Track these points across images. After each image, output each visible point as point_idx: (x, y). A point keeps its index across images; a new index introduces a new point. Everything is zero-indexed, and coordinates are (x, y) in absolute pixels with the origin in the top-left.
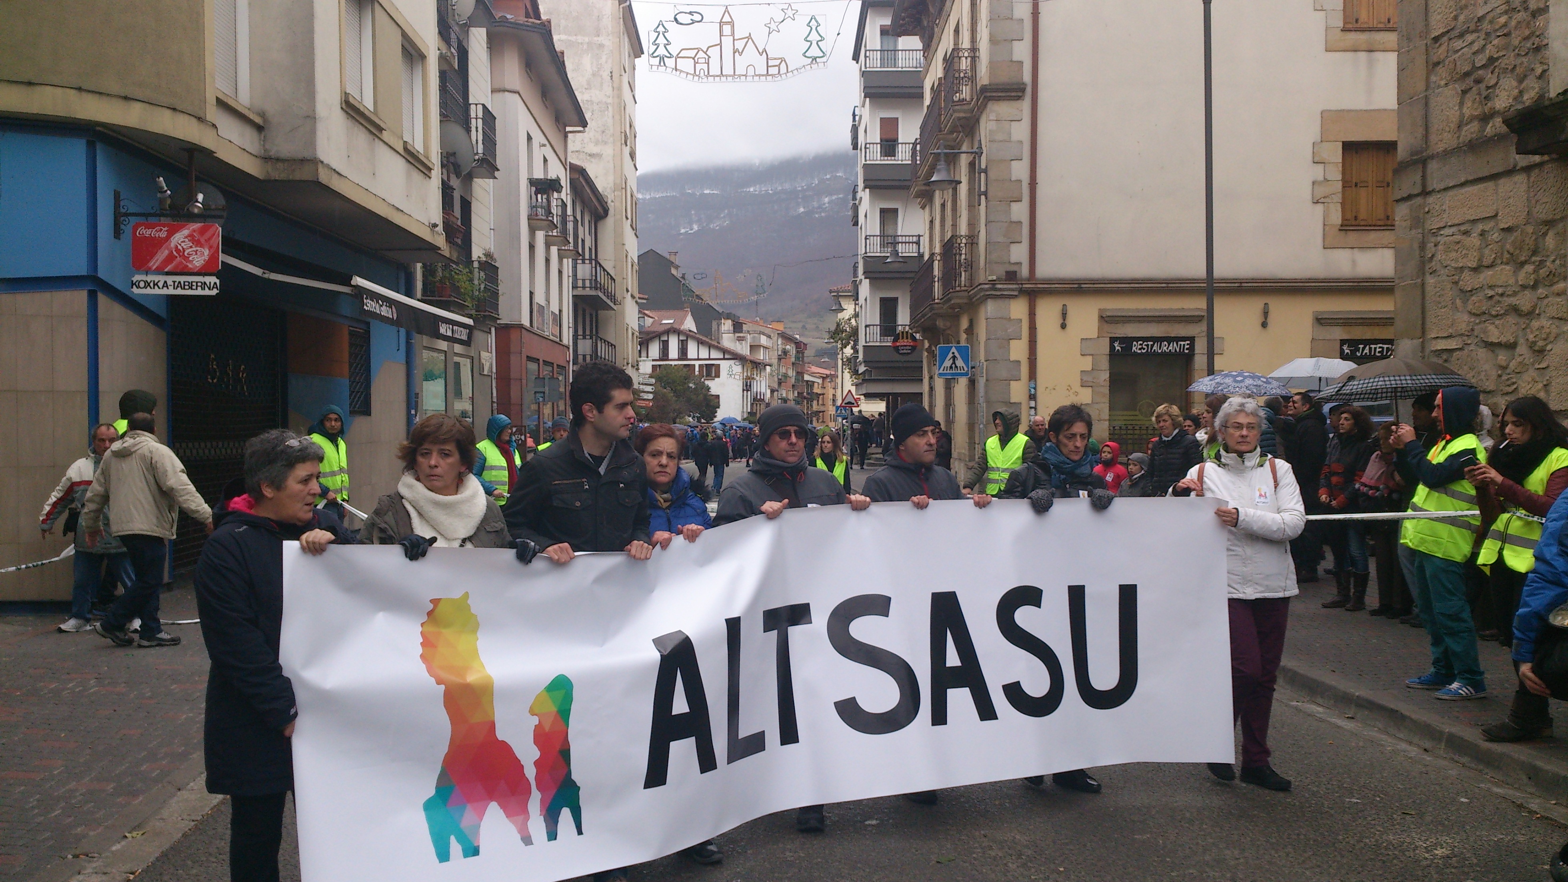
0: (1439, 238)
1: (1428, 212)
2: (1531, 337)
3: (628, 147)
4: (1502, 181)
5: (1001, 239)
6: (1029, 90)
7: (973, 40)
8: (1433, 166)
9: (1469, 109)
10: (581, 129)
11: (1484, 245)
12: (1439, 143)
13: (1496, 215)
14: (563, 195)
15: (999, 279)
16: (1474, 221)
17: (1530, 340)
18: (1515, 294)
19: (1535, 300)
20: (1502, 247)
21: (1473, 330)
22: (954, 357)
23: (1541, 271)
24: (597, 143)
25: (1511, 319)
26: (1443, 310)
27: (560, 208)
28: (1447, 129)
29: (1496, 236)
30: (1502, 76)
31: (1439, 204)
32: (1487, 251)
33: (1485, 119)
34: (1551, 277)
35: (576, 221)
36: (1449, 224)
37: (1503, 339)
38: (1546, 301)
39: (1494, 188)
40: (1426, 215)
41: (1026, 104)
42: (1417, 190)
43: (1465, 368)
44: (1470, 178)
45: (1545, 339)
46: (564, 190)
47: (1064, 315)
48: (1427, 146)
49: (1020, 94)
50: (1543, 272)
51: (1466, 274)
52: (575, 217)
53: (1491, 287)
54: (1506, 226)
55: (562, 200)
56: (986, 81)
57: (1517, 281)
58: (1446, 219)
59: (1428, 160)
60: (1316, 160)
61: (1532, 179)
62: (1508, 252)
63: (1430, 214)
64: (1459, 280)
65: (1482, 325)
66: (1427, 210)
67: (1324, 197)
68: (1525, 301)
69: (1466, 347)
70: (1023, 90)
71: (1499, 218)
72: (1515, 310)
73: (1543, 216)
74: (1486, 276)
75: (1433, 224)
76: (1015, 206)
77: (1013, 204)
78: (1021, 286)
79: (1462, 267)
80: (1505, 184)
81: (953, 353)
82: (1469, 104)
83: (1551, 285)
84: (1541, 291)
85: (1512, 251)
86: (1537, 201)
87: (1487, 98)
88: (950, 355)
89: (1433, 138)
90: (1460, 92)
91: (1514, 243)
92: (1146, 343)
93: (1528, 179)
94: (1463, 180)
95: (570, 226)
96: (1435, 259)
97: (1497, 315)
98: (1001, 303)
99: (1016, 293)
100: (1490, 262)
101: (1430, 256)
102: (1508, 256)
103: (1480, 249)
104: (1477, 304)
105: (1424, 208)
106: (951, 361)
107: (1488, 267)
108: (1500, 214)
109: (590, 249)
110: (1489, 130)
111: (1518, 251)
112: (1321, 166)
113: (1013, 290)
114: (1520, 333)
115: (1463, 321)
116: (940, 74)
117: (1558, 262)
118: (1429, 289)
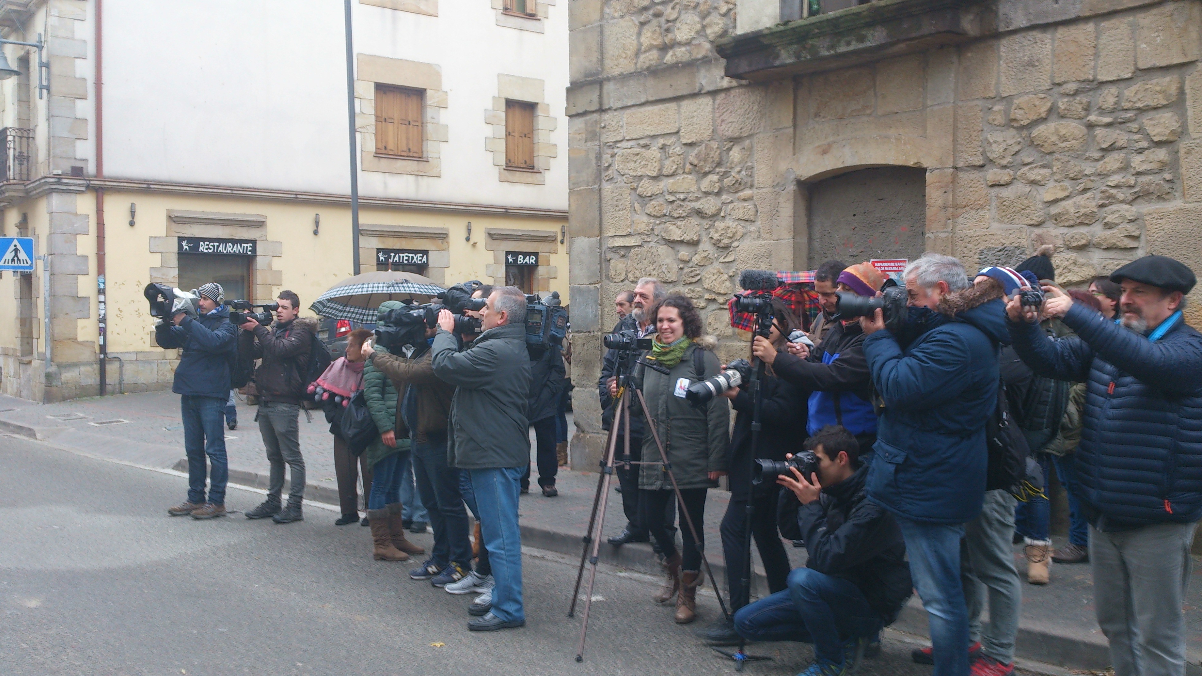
0: (616, 150)
1: (604, 127)
2: (716, 236)
4: (685, 103)
5: (65, 134)
8: (609, 87)
9: (648, 37)
11: (664, 157)
12: (615, 67)
13: (678, 132)
15: (64, 174)
16: (654, 137)
17: (715, 238)
18: (697, 199)
19: (720, 205)
20: (684, 159)
21: (652, 230)
22: (16, 250)
23: (725, 180)
25: (694, 221)
26: (621, 212)
28: (624, 55)
29: (678, 150)
30: (683, 12)
31: (615, 120)
32: (668, 163)
33: (664, 48)
34: (737, 185)
36: (627, 138)
37: (686, 238)
38: (731, 206)
39: (676, 108)
40: (602, 130)
42: (595, 107)
43: (645, 262)
44: (651, 99)
45: (730, 238)
47: (133, 213)
48: (603, 69)
50: (727, 181)
51: (645, 182)
53: (671, 193)
54: (689, 141)
57: (699, 189)
58: (623, 133)
59: (604, 82)
61: (718, 102)
62: (691, 164)
63: (606, 129)
64: (637, 186)
65: (662, 226)
66: (603, 125)
68: (709, 205)
69: (646, 245)
71: (681, 134)
72: (699, 213)
73: (729, 134)
74: (666, 184)
75: (609, 137)
76: (80, 104)
77: (78, 101)
78: (88, 182)
79: (641, 176)
80: (687, 106)
81: (15, 246)
82: (649, 34)
83: (737, 192)
84: (724, 197)
85: (695, 162)
86: (723, 121)
87: (667, 30)
88: (12, 248)
89: (608, 63)
90: (637, 23)
91: (697, 156)
92: (212, 244)
93: (714, 102)
94: (643, 100)
96: (611, 168)
97: (678, 218)
98: (66, 198)
99: (83, 189)
100: (671, 172)
101: (606, 165)
102: (691, 167)
103: (660, 160)
104: (657, 208)
105: (600, 124)
106: (13, 253)
107: (667, 176)
108: (683, 131)
110: (669, 58)
111: (702, 163)
113: (79, 185)
114: (704, 233)
115: (642, 222)
117: (743, 173)
118: (605, 193)
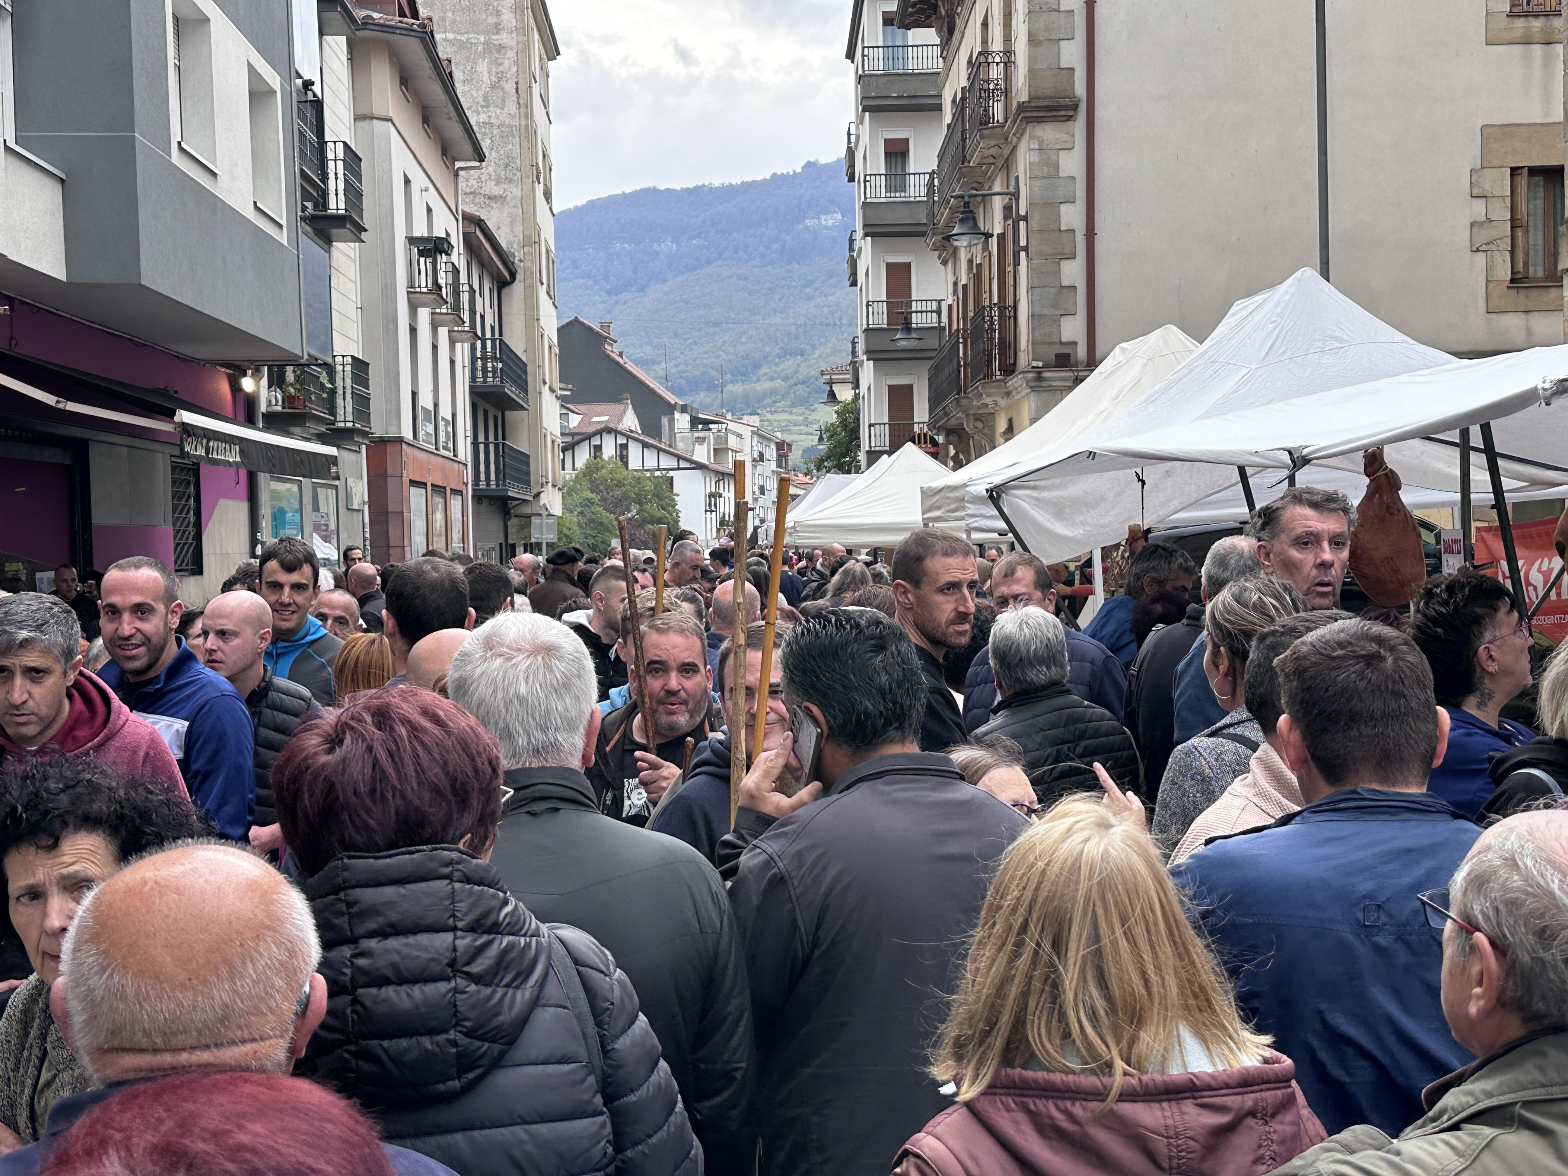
3: (542, 185)
5: (1048, 310)
6: (1083, 107)
7: (1007, 38)
10: (477, 164)
14: (454, 258)
15: (1047, 364)
24: (498, 182)
27: (450, 274)
35: (472, 291)
41: (1079, 126)
46: (455, 250)
49: (1071, 113)
52: (471, 287)
55: (453, 264)
56: (1024, 97)
60: (1476, 191)
67: (1488, 244)
70: (1075, 107)
76: (1066, 266)
77: (1064, 263)
78: (1076, 374)
95: (465, 298)
98: (1050, 397)
99: (1070, 383)
109: (493, 328)
112: (1483, 201)
113: (1065, 380)
116: (964, 83)
